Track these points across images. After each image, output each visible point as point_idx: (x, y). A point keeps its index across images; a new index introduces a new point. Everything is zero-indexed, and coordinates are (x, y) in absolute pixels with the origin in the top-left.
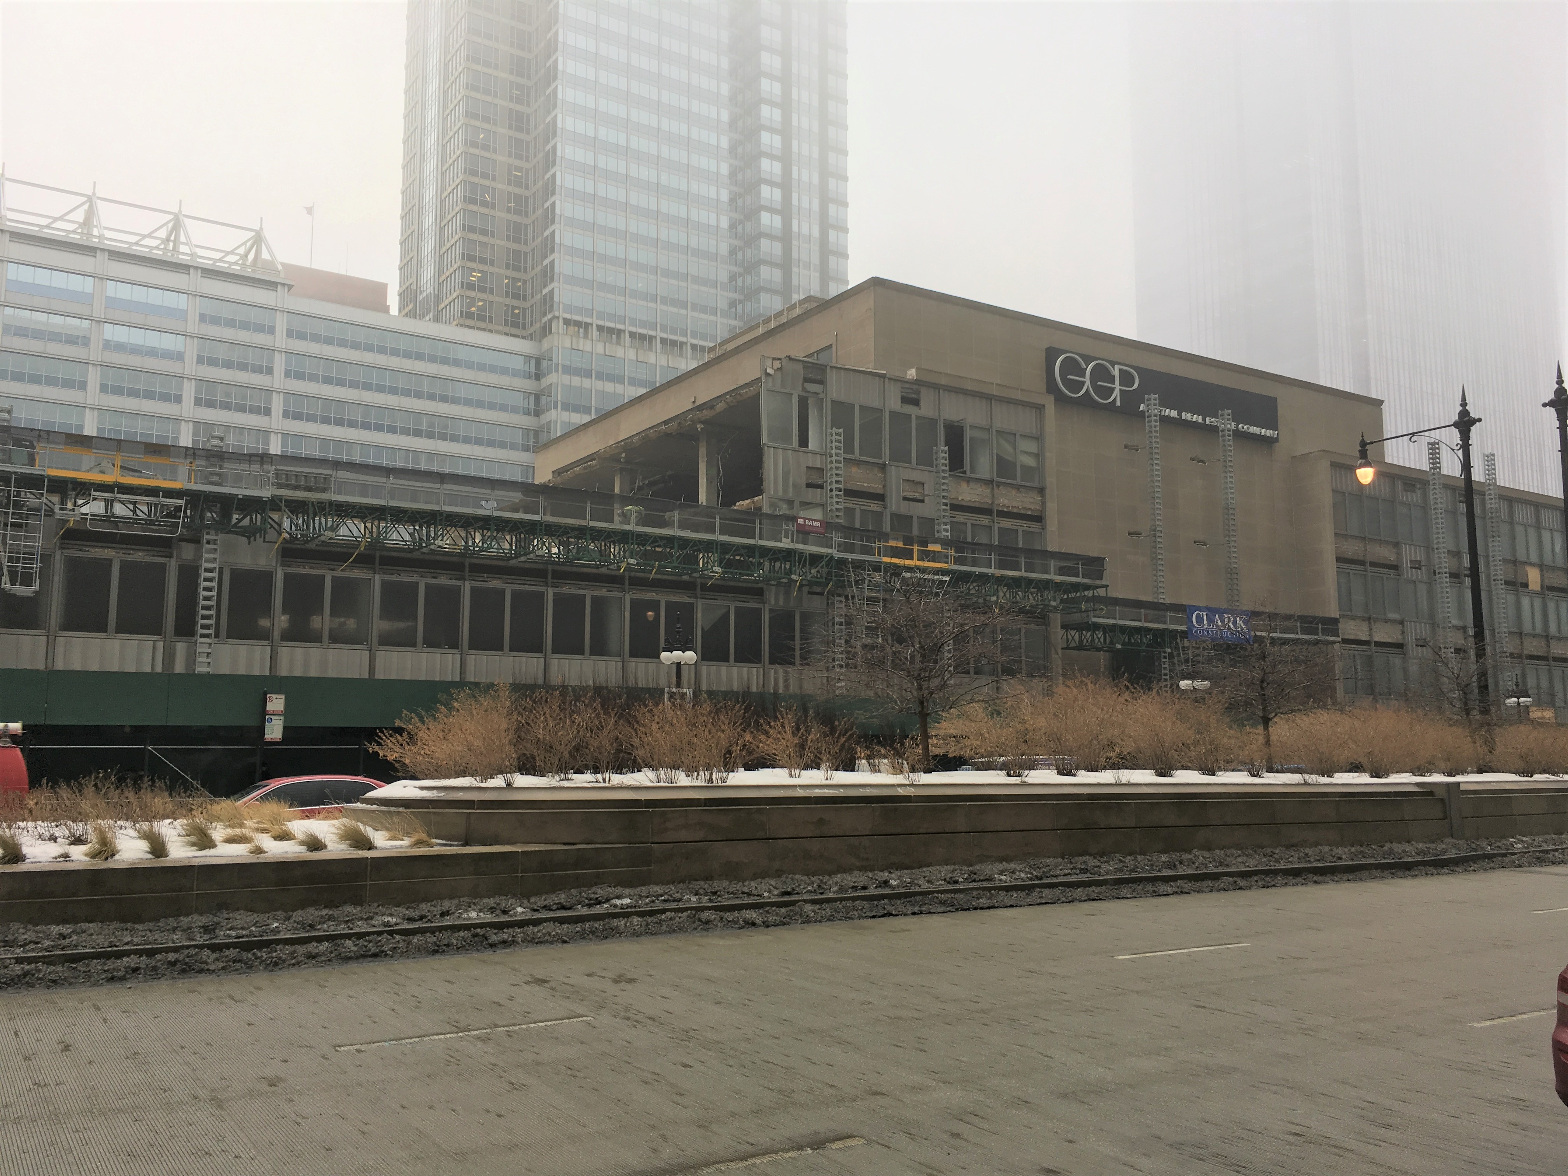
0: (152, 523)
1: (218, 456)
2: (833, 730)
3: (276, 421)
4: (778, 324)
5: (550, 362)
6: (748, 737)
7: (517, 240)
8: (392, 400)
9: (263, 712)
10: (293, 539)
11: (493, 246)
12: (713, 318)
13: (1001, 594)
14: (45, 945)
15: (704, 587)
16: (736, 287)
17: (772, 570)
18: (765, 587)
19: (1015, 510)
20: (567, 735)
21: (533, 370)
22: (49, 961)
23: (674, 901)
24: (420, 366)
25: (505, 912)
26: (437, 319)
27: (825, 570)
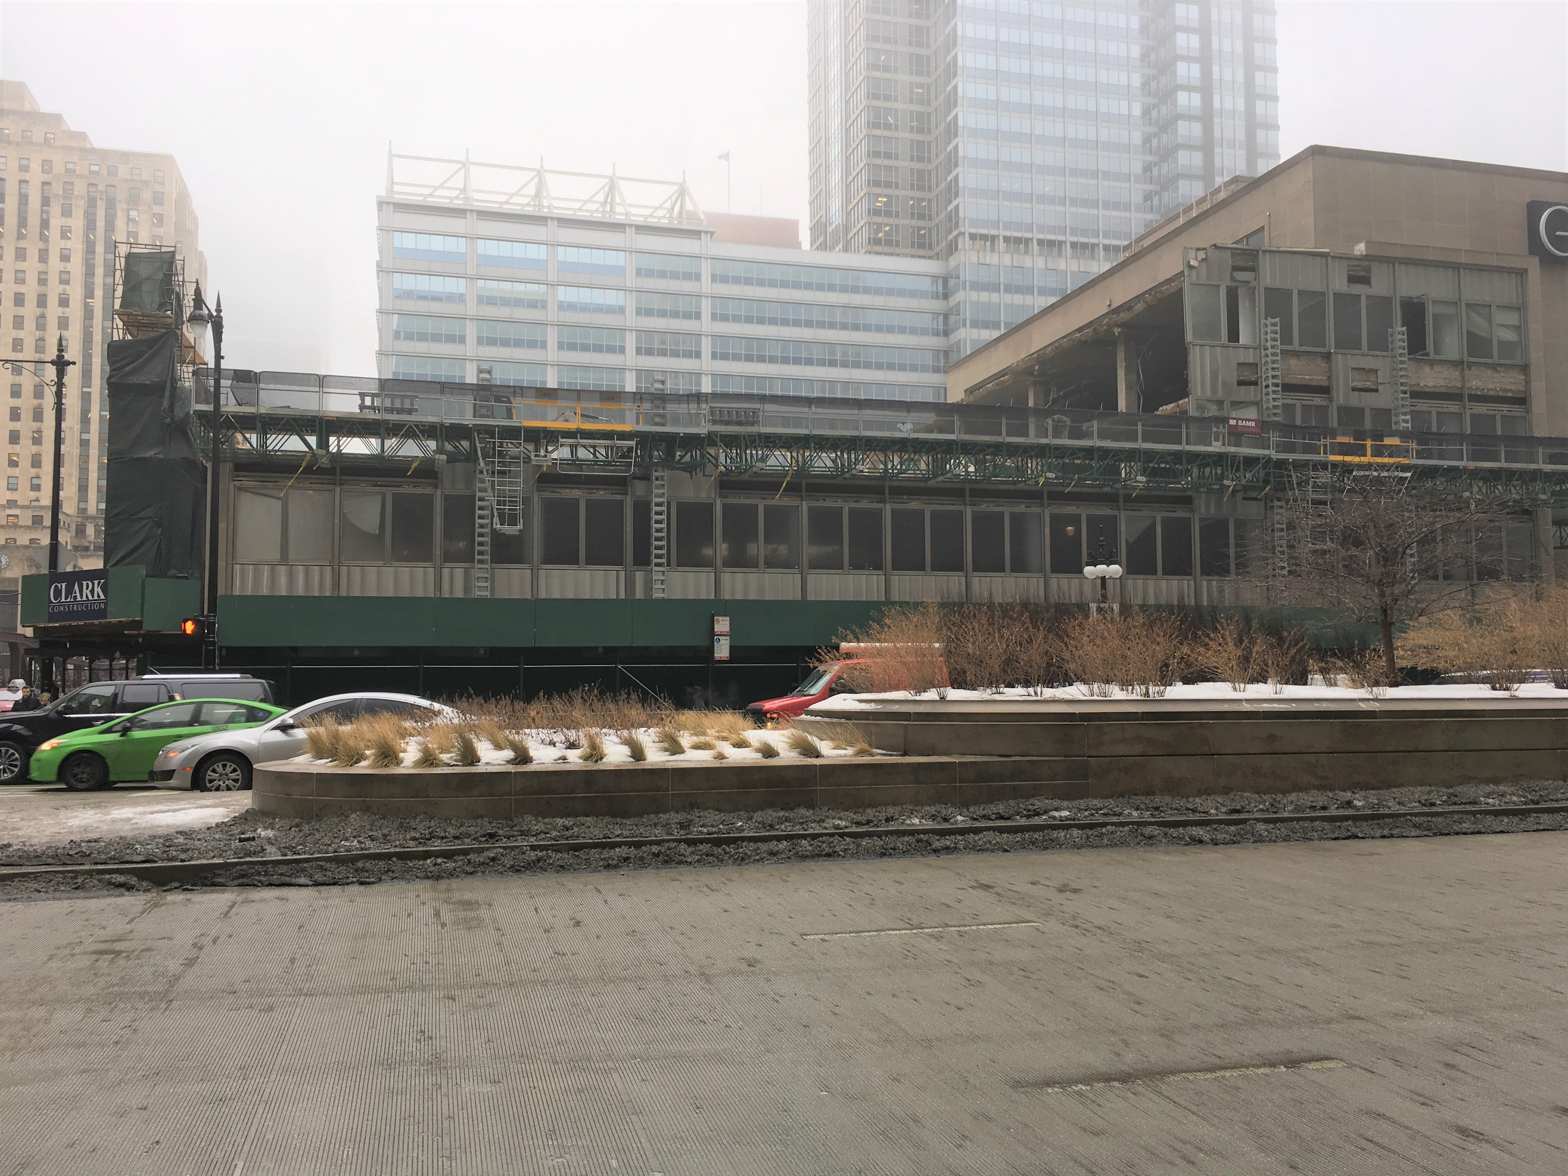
0: (609, 464)
1: (661, 398)
2: (1281, 641)
3: (706, 364)
4: (1200, 211)
5: (957, 280)
6: (1185, 649)
7: (920, 159)
8: (807, 334)
9: (712, 633)
10: (729, 472)
11: (897, 168)
12: (1127, 214)
13: (1475, 489)
14: (552, 836)
15: (1128, 498)
16: (1151, 178)
17: (1201, 476)
18: (1194, 495)
19: (1492, 393)
20: (997, 648)
21: (940, 289)
22: (557, 849)
23: (1115, 815)
24: (833, 298)
25: (946, 820)
26: (846, 249)
27: (1262, 473)
